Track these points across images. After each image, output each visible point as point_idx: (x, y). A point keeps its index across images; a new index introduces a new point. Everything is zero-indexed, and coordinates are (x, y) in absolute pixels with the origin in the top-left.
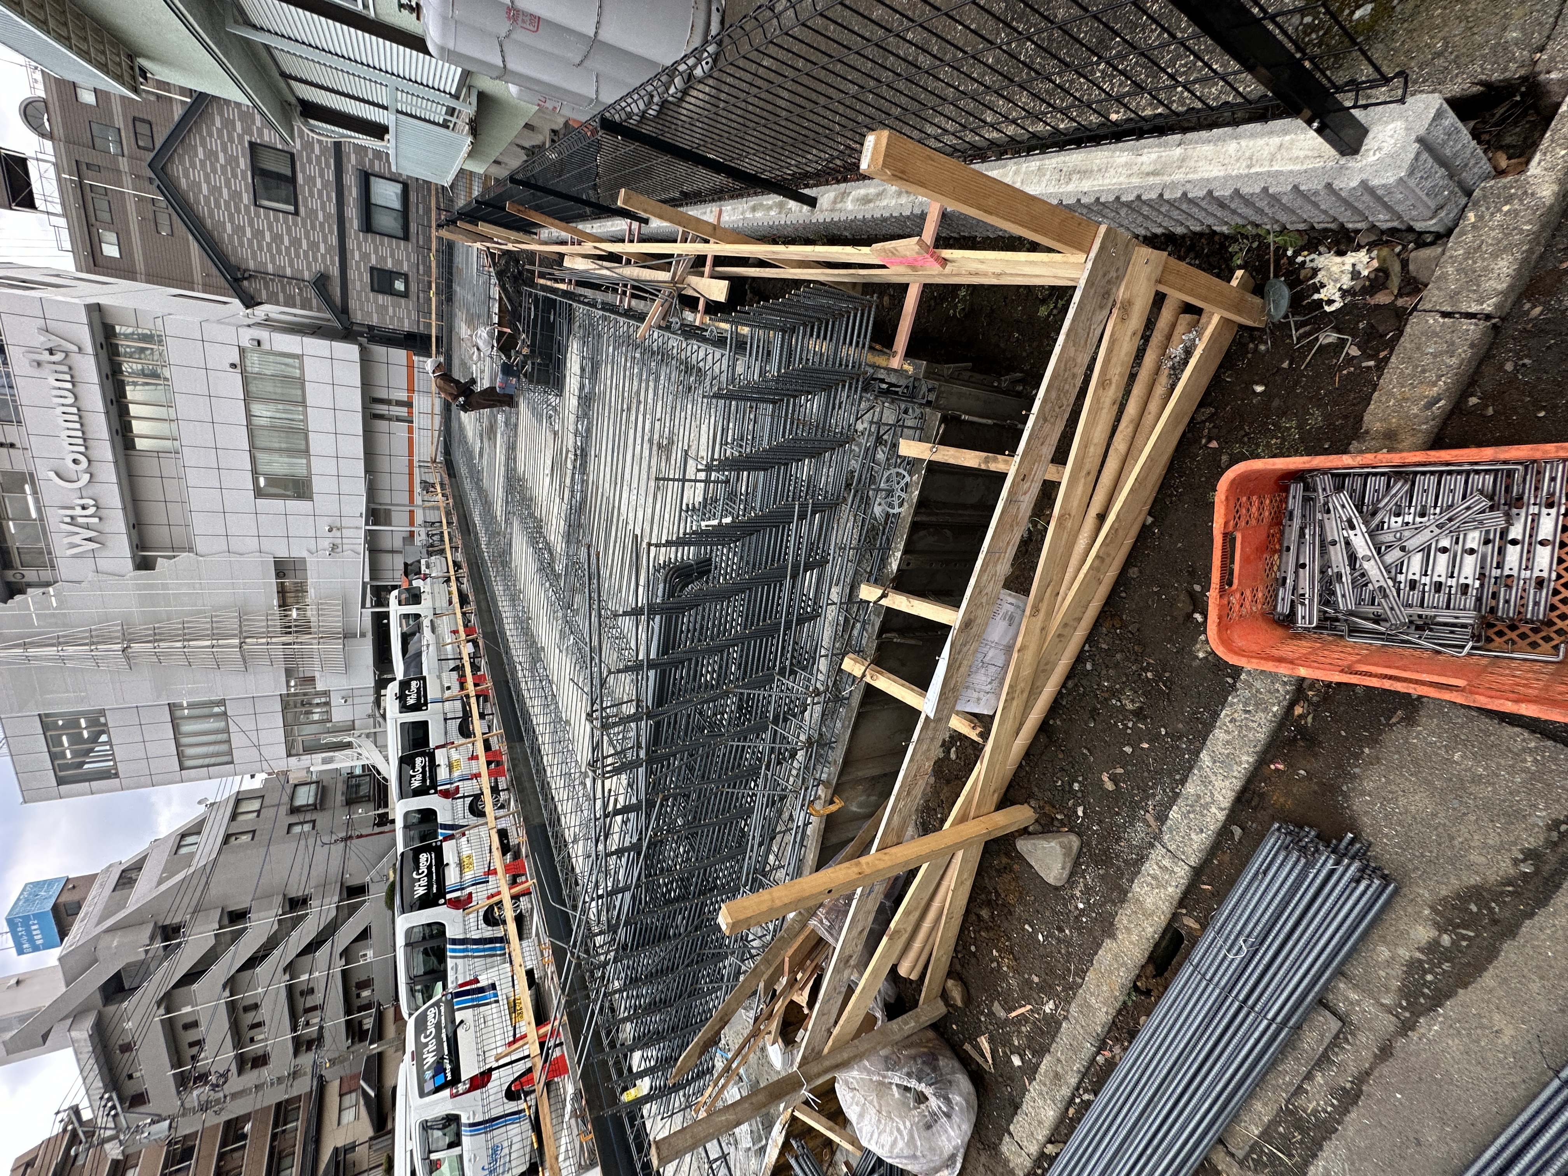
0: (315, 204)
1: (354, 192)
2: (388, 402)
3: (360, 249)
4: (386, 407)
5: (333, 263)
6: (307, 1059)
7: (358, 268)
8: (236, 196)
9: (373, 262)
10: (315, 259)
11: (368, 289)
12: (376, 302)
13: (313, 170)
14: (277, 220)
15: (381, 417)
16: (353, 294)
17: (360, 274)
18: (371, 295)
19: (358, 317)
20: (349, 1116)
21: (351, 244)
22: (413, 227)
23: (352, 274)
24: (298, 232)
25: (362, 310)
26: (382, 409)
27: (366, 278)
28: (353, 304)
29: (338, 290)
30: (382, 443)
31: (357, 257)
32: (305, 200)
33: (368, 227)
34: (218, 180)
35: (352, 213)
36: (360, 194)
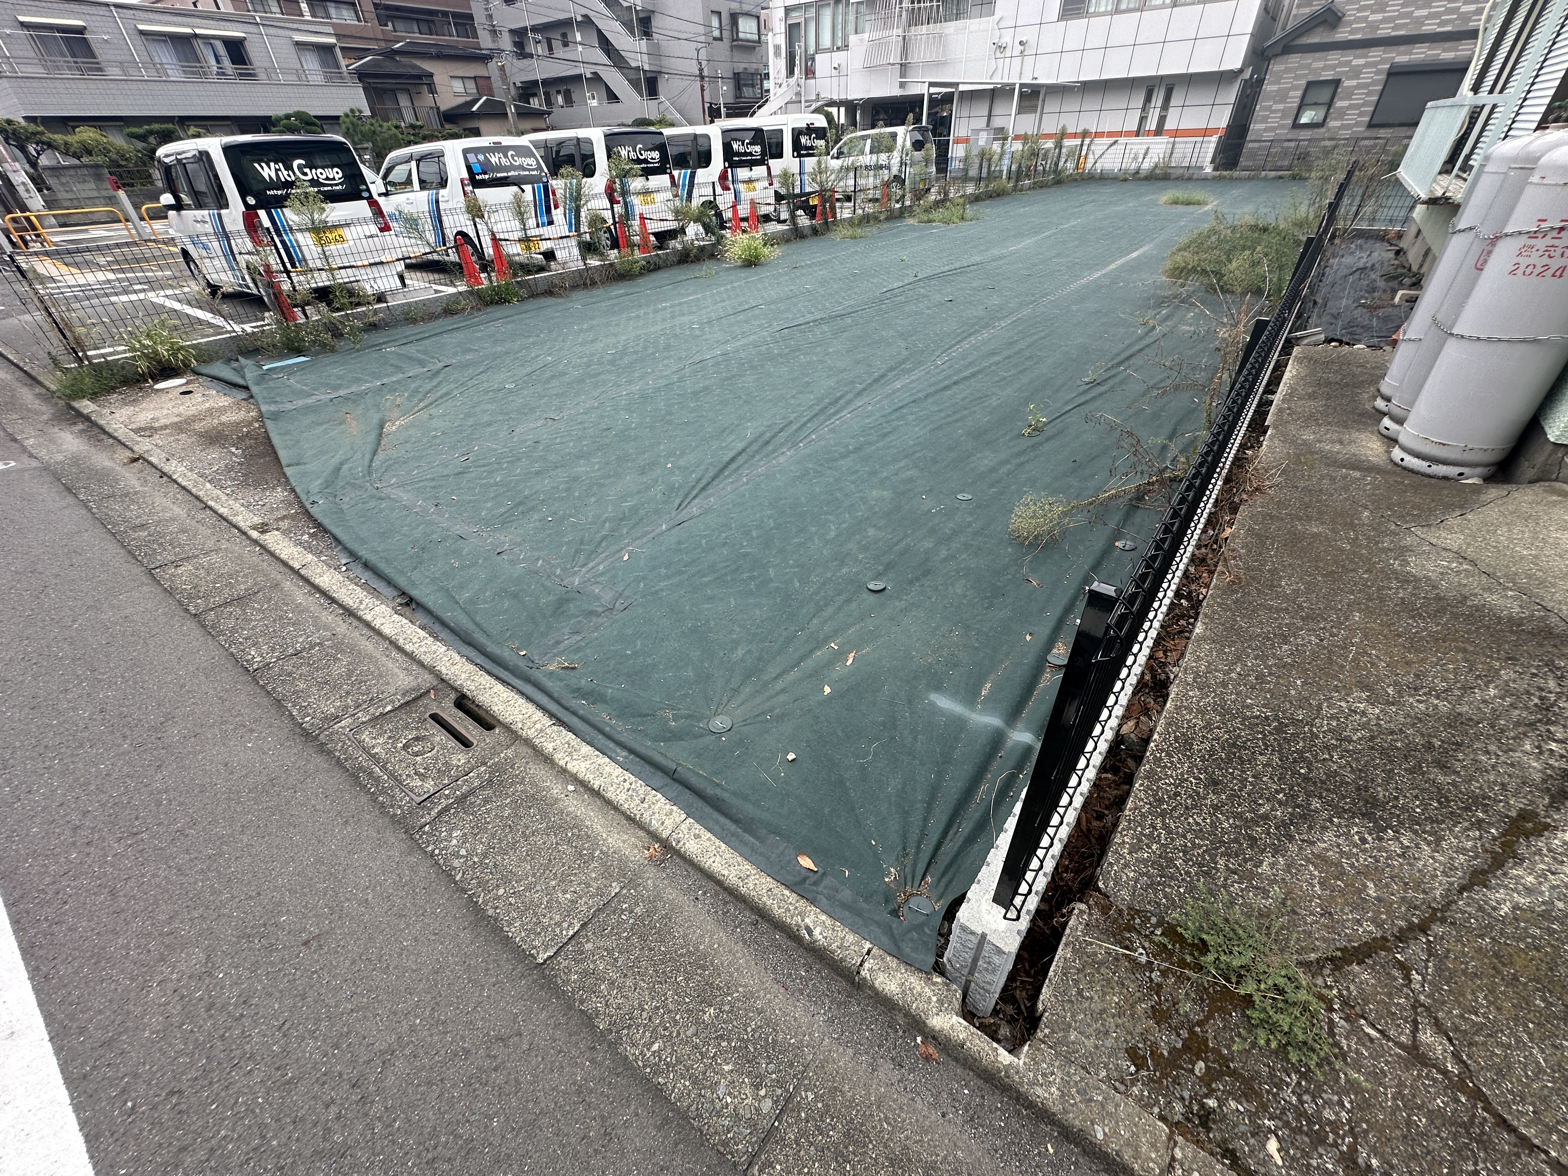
2: (1165, 106)
3: (1367, 65)
4: (1160, 104)
5: (1354, 31)
6: (506, 43)
7: (1341, 64)
9: (1347, 83)
10: (1362, 9)
11: (1311, 78)
12: (1294, 88)
15: (1148, 99)
16: (1308, 59)
18: (1303, 82)
19: (1276, 67)
20: (458, 86)
21: (1376, 54)
23: (1334, 57)
25: (1286, 71)
26: (1158, 100)
27: (1327, 75)
28: (1294, 60)
29: (1316, 41)
30: (1116, 102)
31: (1355, 62)
33: (1397, 74)
35: (1416, 54)
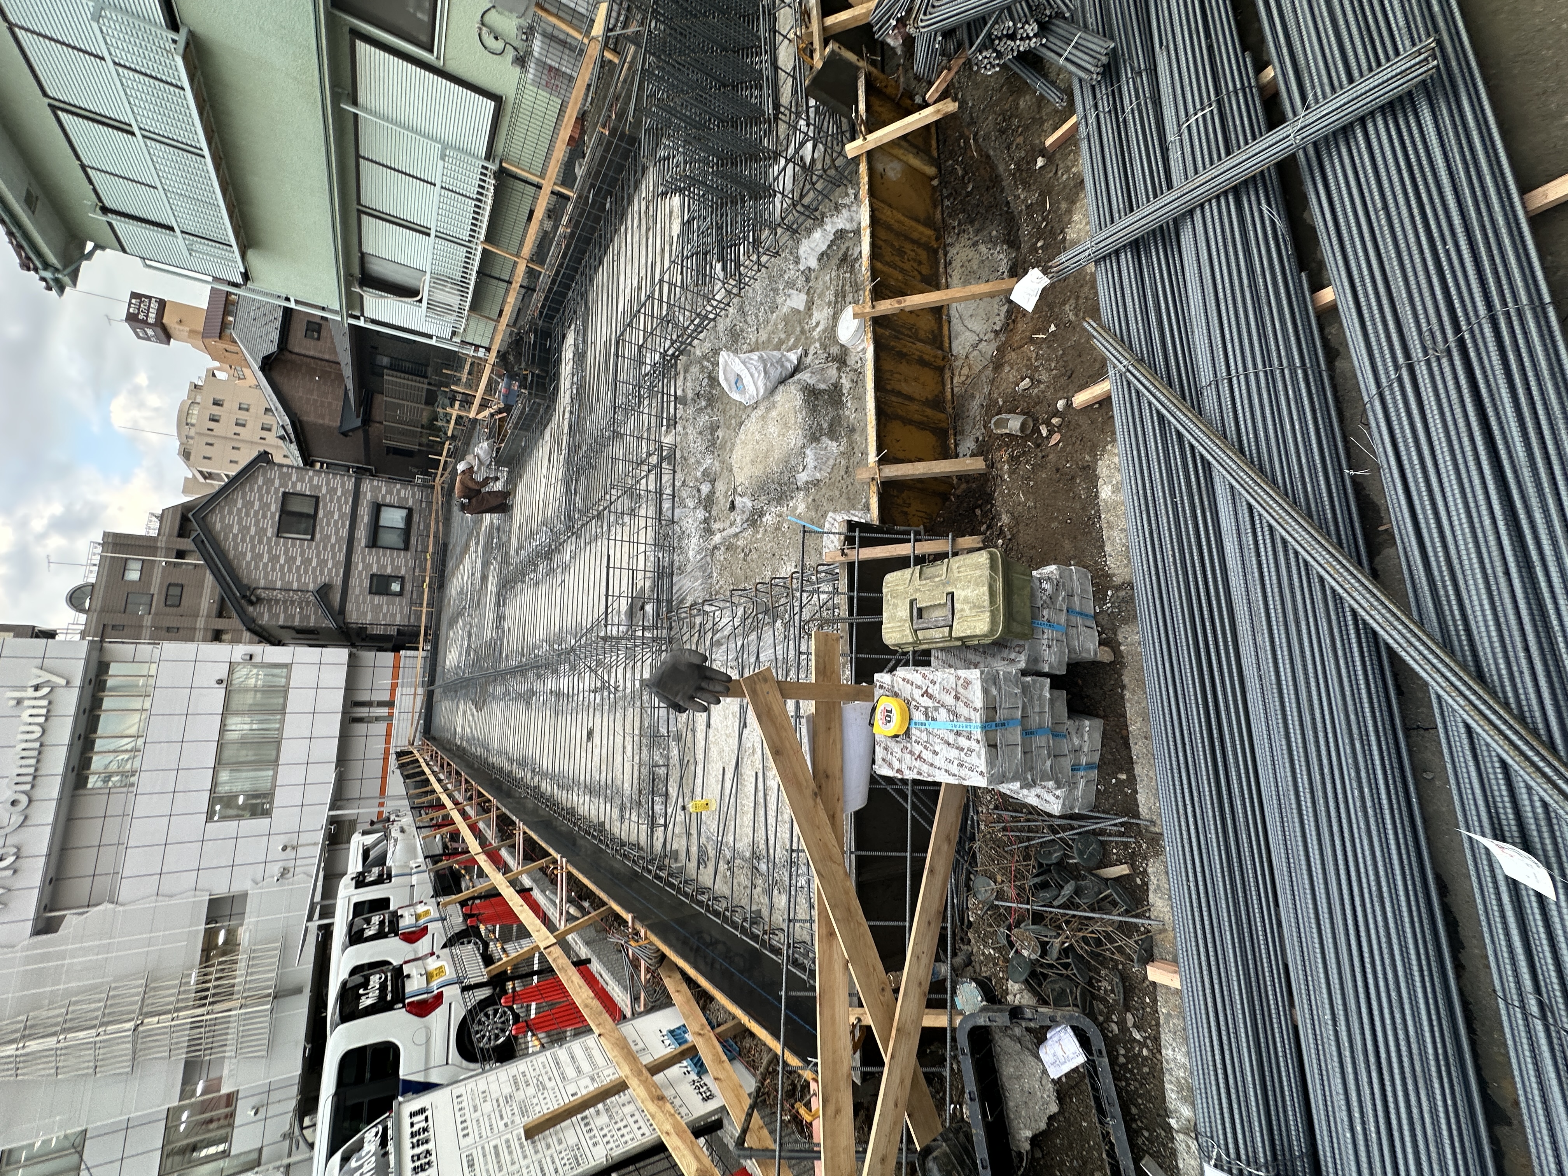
0: (330, 530)
1: (366, 519)
2: (369, 704)
3: (364, 561)
4: (366, 709)
5: (337, 575)
7: (360, 576)
8: (261, 531)
9: (375, 570)
10: (322, 573)
11: (367, 592)
12: (372, 602)
13: (333, 507)
14: (293, 546)
15: (360, 720)
16: (352, 598)
17: (361, 581)
18: (369, 597)
19: (353, 617)
21: (357, 558)
22: (413, 540)
23: (354, 582)
24: (311, 553)
25: (358, 610)
26: (362, 712)
27: (366, 583)
28: (350, 606)
29: (338, 596)
30: (358, 747)
31: (360, 568)
32: (322, 529)
33: (374, 542)
34: (250, 522)
35: (362, 535)
36: (370, 520)
